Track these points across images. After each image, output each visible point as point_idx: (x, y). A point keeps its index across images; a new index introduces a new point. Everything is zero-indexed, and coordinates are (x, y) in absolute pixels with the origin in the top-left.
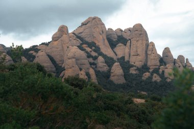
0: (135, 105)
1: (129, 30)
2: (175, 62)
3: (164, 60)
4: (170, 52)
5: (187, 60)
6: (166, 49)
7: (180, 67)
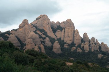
0: (67, 66)
1: (64, 23)
2: (90, 41)
3: (84, 40)
4: (87, 35)
5: (97, 40)
6: (85, 33)
7: (92, 44)
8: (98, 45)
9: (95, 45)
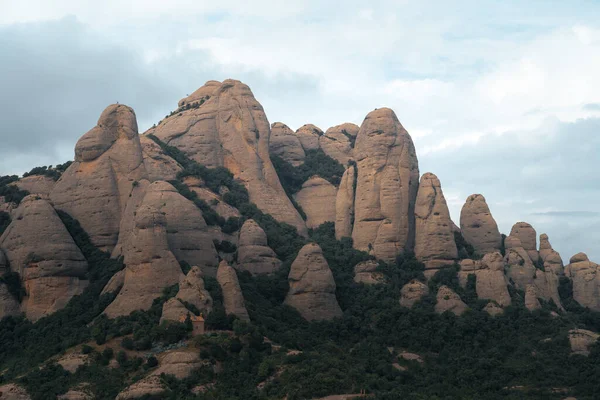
1: (344, 132)
8: (555, 267)
9: (539, 273)
